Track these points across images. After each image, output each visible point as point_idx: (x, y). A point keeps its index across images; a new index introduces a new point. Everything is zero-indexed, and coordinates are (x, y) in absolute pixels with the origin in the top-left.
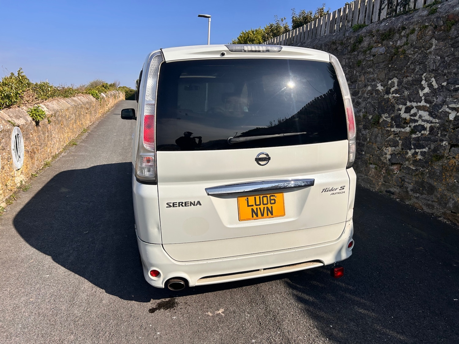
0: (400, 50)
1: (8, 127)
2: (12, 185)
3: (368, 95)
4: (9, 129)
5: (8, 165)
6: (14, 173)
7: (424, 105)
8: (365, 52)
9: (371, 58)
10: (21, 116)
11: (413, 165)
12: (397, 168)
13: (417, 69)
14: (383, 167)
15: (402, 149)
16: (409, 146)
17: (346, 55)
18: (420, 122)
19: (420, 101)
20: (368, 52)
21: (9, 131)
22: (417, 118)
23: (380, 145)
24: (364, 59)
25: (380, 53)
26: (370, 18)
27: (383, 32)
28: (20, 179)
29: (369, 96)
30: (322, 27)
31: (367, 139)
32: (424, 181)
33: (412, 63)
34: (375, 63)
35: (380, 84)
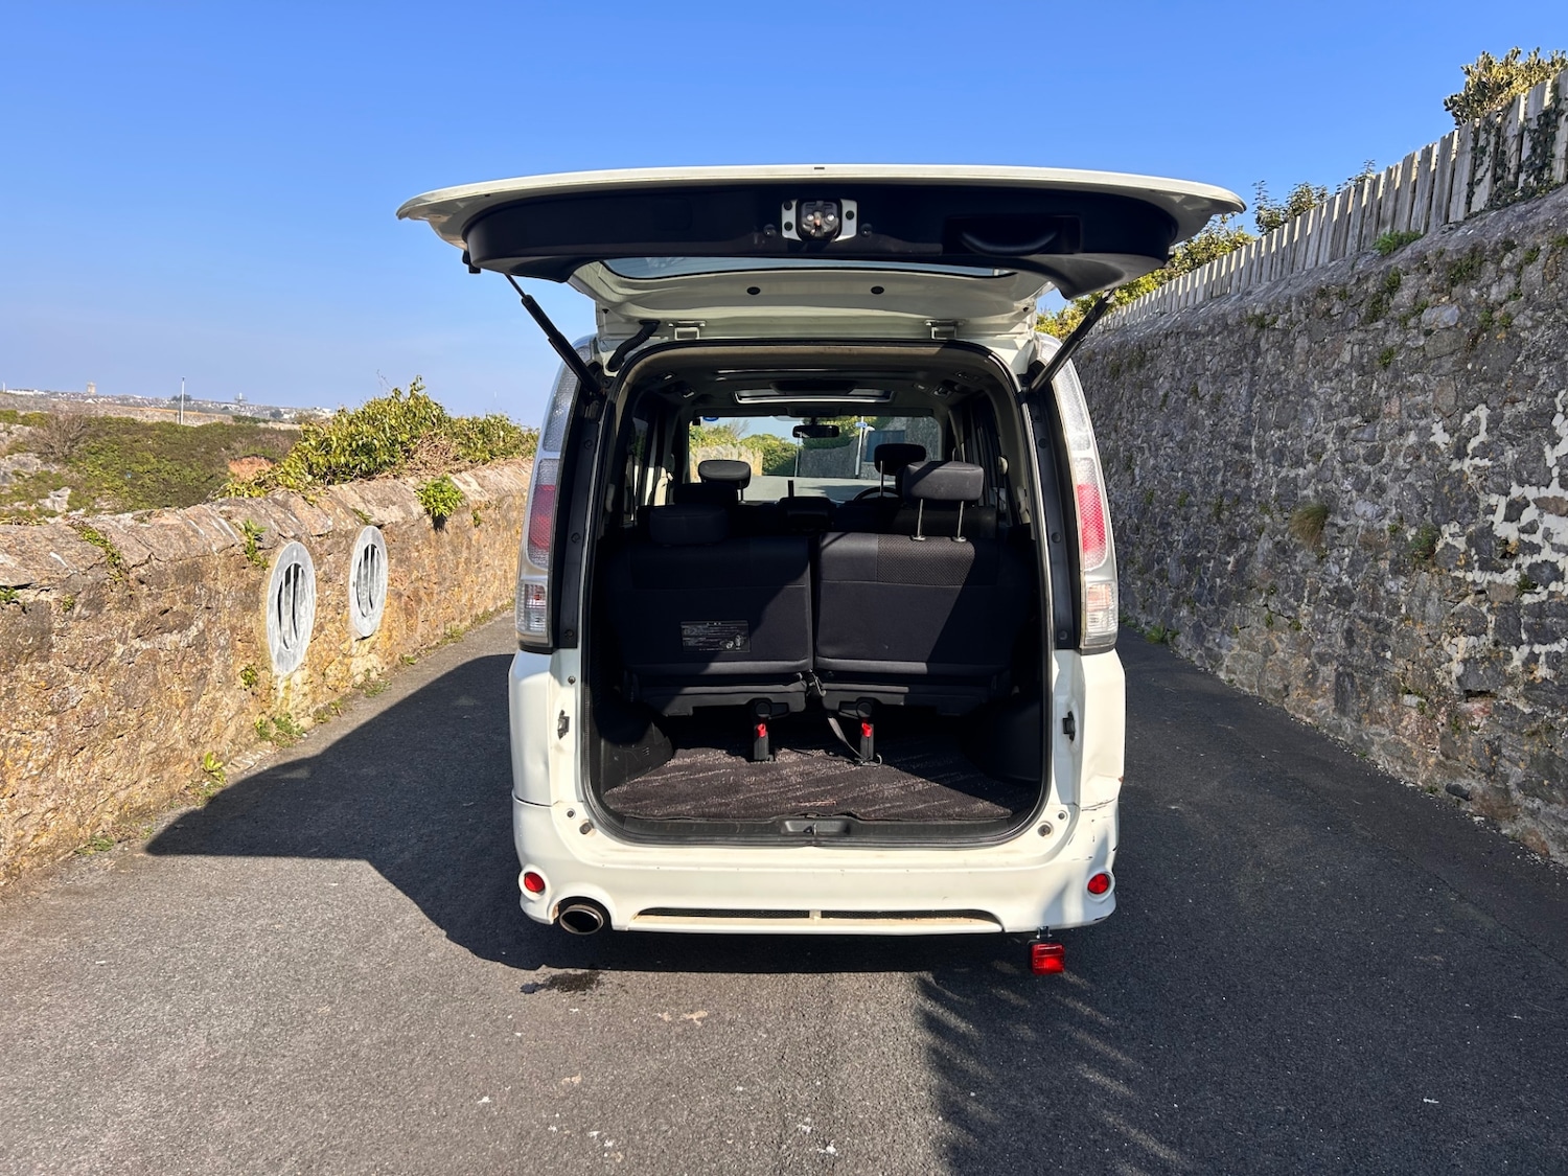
0: (1497, 315)
1: (349, 524)
2: (340, 676)
3: (1408, 460)
4: (351, 531)
5: (338, 624)
6: (351, 647)
7: (1559, 495)
8: (1404, 320)
9: (1420, 340)
10: (394, 500)
11: (1526, 698)
12: (1483, 710)
13: (1543, 378)
14: (1440, 704)
15: (1496, 644)
16: (1514, 633)
17: (1356, 331)
18: (1547, 554)
19: (1547, 481)
20: (1413, 320)
21: (350, 536)
22: (1537, 538)
23: (1436, 628)
24: (1402, 345)
25: (1445, 323)
26: (1443, 212)
27: (1454, 257)
28: (365, 663)
29: (1411, 463)
30: (1311, 243)
31: (1399, 608)
32: (1553, 754)
33: (1527, 357)
34: (1429, 356)
35: (1441, 424)
